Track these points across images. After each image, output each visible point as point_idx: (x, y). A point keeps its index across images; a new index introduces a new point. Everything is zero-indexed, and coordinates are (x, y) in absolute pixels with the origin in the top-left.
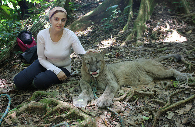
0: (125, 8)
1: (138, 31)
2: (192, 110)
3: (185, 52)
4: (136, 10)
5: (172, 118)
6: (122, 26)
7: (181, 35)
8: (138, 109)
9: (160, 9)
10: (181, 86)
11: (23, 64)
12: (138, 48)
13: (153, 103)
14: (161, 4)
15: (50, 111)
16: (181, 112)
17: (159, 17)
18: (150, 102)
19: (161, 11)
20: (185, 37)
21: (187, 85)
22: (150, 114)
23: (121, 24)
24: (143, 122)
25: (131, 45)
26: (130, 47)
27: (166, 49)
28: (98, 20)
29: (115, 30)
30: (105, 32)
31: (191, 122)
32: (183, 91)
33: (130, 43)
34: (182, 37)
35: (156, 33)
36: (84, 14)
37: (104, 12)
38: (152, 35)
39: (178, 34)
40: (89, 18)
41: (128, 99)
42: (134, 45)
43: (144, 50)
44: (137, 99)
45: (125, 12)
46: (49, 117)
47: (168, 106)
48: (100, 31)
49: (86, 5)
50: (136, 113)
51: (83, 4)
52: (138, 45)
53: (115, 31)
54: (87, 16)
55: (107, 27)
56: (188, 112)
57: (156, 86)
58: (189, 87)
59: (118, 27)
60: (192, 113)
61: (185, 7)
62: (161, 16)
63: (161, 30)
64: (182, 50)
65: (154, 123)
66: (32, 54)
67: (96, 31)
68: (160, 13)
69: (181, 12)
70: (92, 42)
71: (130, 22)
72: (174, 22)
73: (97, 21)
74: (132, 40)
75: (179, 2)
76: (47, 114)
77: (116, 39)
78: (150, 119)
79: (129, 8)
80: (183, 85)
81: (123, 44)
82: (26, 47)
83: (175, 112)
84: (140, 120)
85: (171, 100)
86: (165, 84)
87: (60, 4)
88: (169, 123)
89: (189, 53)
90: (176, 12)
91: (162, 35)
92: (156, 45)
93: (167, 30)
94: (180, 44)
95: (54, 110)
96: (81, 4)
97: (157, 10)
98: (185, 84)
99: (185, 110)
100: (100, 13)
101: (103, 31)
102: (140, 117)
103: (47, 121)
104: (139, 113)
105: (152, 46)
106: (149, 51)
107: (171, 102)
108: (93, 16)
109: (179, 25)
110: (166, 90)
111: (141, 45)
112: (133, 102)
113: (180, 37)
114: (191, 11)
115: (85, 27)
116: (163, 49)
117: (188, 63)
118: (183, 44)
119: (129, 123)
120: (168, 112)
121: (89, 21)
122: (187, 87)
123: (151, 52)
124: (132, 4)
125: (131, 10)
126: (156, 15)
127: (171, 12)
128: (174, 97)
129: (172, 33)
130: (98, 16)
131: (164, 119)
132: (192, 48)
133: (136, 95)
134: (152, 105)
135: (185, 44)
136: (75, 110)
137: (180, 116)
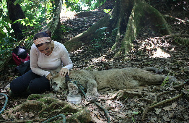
0: (113, 30)
1: (126, 48)
2: (177, 108)
3: (168, 64)
4: (123, 32)
5: (160, 113)
6: (110, 46)
7: (165, 52)
8: (127, 106)
9: (145, 31)
10: (167, 89)
11: (17, 76)
12: (126, 62)
13: (141, 102)
14: (145, 27)
15: (46, 108)
16: (167, 109)
17: (144, 38)
18: (139, 101)
19: (146, 32)
20: (168, 53)
21: (171, 87)
22: (139, 110)
23: (109, 45)
24: (133, 116)
25: (119, 61)
26: (118, 62)
27: (152, 63)
28: (88, 41)
29: (104, 49)
30: (95, 52)
31: (177, 115)
32: (168, 92)
33: (119, 59)
34: (165, 53)
35: (142, 50)
36: (75, 36)
37: (93, 35)
38: (138, 52)
39: (161, 51)
40: (80, 39)
41: (118, 98)
42: (121, 60)
43: (131, 64)
44: (127, 98)
45: (113, 34)
46: (45, 112)
47: (155, 103)
48: (89, 51)
49: (76, 28)
50: (126, 110)
51: (73, 27)
52: (125, 61)
53: (104, 51)
54: (78, 38)
55: (96, 47)
56: (173, 109)
57: (144, 90)
58: (174, 89)
59: (106, 47)
60: (177, 110)
61: (167, 29)
62: (146, 37)
63: (146, 48)
64: (166, 64)
65: (143, 117)
66: (26, 67)
67: (86, 51)
68: (145, 34)
69: (164, 33)
70: (82, 60)
71: (118, 42)
72: (158, 42)
73: (87, 43)
74: (120, 56)
75: (162, 25)
76: (42, 110)
77: (105, 57)
78: (139, 113)
79: (117, 30)
80: (168, 88)
81: (112, 60)
82: (20, 61)
83: (162, 109)
84: (131, 114)
85: (158, 99)
86: (152, 88)
87: (53, 25)
88: (156, 117)
89: (173, 65)
90: (159, 34)
91: (148, 52)
92: (142, 60)
93: (152, 48)
94: (165, 59)
95: (49, 107)
96: (72, 27)
97: (142, 32)
98: (170, 87)
99: (171, 107)
100: (90, 35)
101: (92, 51)
102: (130, 112)
103: (43, 116)
104: (129, 109)
105: (139, 61)
106: (136, 64)
107: (158, 101)
108: (83, 38)
109: (162, 44)
110: (153, 92)
111: (128, 60)
112: (123, 101)
113: (164, 54)
114: (173, 33)
115: (75, 48)
116: (149, 63)
117: (172, 72)
118: (167, 59)
119: (120, 117)
120: (156, 109)
121: (80, 42)
122: (171, 89)
123: (138, 65)
124: (119, 27)
125: (118, 31)
126: (142, 36)
127: (155, 34)
128: (160, 97)
129: (156, 51)
130: (88, 37)
131: (153, 114)
132: (174, 61)
133: (126, 95)
134: (141, 103)
135: (168, 59)
136: (69, 105)
137: (166, 112)
